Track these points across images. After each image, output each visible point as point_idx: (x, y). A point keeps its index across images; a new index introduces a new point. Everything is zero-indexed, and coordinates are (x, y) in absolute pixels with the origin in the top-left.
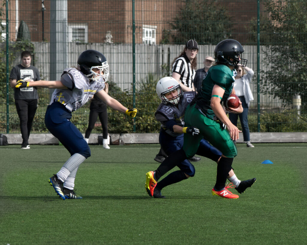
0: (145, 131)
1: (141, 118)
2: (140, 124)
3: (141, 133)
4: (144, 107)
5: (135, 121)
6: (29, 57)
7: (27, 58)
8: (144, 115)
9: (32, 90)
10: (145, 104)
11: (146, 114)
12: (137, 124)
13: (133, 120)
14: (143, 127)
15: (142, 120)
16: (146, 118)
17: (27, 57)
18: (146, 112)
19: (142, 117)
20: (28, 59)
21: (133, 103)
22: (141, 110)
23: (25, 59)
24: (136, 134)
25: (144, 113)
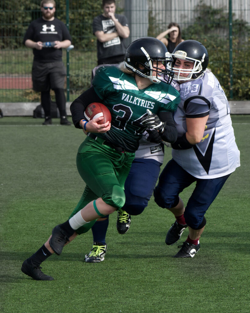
0: (245, 97)
1: (239, 81)
2: (238, 88)
3: (240, 100)
4: (243, 66)
5: (232, 85)
6: (113, 5)
7: (110, 6)
8: (244, 77)
9: (118, 42)
10: (244, 62)
11: (247, 76)
12: (234, 89)
13: (229, 84)
14: (243, 93)
15: (241, 84)
16: (246, 81)
17: (110, 4)
18: (247, 73)
19: (241, 79)
20: (112, 7)
21: (230, 62)
22: (239, 71)
23: (108, 7)
24: (233, 102)
25: (244, 74)
